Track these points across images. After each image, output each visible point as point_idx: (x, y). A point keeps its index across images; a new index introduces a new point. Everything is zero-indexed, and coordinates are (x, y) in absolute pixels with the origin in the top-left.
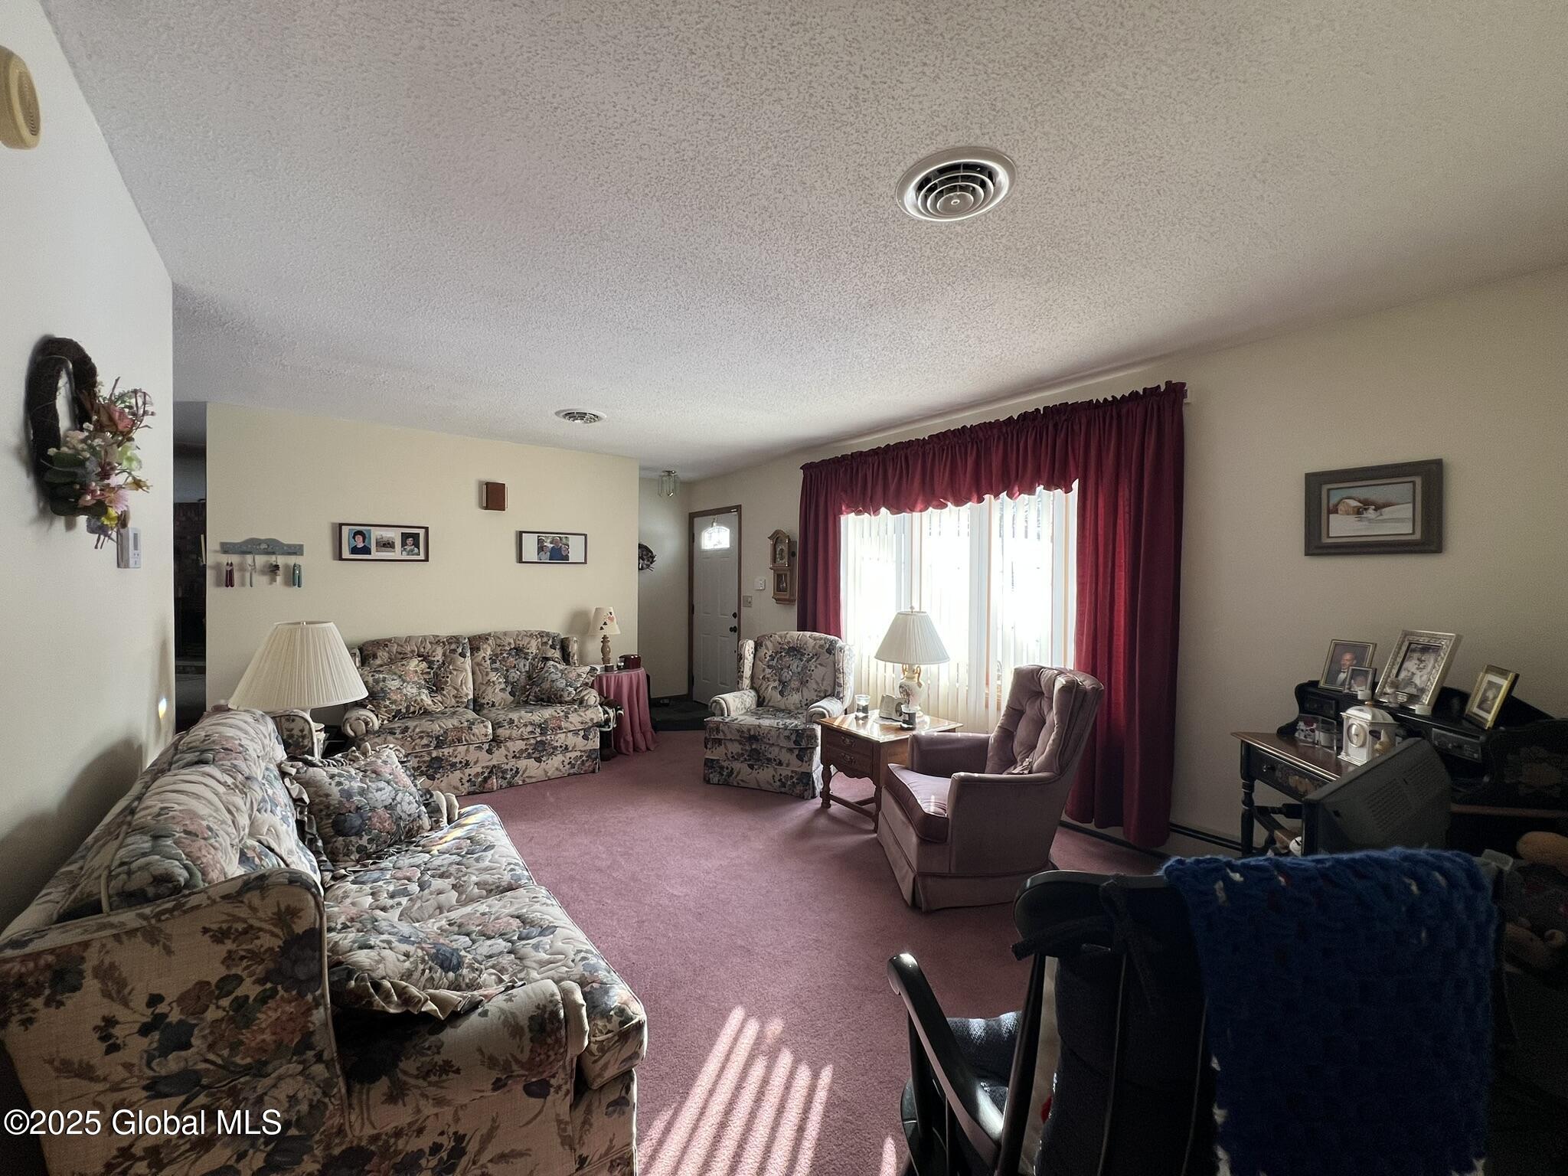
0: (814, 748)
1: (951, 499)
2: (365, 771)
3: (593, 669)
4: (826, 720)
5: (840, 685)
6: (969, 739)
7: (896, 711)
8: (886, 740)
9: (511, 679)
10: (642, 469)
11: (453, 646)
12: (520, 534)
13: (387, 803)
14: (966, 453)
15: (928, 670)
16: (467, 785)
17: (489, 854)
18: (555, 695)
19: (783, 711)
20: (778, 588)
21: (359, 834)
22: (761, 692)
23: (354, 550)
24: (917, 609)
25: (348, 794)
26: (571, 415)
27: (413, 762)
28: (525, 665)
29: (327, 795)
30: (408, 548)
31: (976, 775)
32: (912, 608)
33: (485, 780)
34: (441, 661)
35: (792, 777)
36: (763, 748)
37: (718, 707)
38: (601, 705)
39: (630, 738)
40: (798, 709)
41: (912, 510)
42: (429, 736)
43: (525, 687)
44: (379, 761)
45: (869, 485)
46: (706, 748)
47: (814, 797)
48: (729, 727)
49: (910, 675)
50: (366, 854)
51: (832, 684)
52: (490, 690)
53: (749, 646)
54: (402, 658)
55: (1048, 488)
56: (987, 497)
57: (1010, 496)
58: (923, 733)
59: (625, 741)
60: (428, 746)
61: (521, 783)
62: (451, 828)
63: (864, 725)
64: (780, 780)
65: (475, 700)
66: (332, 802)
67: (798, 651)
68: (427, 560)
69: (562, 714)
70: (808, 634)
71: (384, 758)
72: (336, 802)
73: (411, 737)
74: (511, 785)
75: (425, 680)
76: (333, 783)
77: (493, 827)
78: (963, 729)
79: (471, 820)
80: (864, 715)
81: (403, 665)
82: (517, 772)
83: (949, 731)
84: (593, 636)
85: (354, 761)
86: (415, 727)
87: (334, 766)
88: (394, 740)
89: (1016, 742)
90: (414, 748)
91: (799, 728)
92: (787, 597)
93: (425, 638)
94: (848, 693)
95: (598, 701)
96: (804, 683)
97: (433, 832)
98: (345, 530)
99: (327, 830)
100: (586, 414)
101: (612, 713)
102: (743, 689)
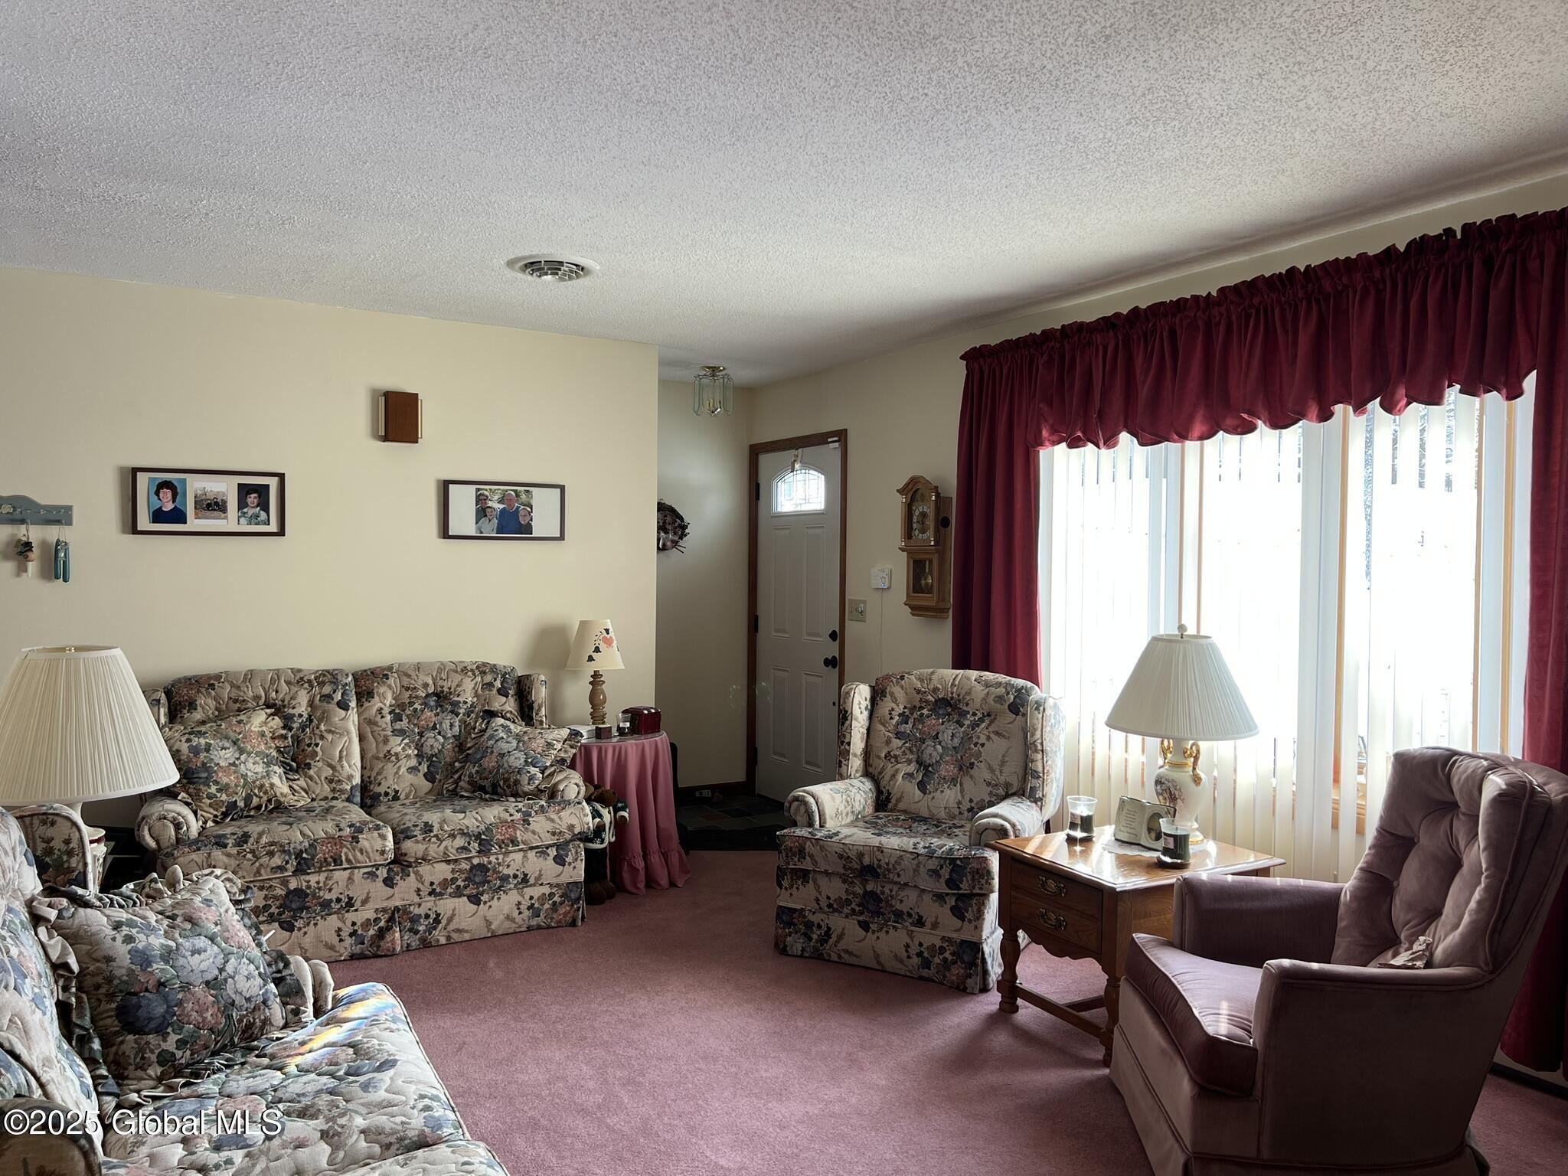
0: (985, 896)
1: (1264, 414)
2: (173, 917)
3: (576, 734)
4: (1010, 842)
5: (1036, 775)
6: (1297, 892)
7: (1150, 830)
8: (1129, 887)
9: (427, 750)
10: (664, 363)
11: (327, 689)
12: (445, 486)
13: (209, 977)
14: (1295, 320)
15: (1215, 752)
16: (349, 941)
17: (386, 1076)
18: (506, 780)
19: (924, 820)
20: (916, 585)
21: (161, 1031)
22: (883, 783)
23: (158, 516)
24: (1191, 630)
25: (143, 959)
26: (535, 267)
27: (257, 899)
28: (452, 725)
29: (109, 959)
30: (250, 511)
31: (1315, 966)
32: (1182, 628)
33: (382, 933)
34: (305, 715)
35: (942, 950)
36: (887, 890)
37: (802, 809)
38: (588, 800)
39: (640, 864)
40: (953, 817)
41: (1183, 436)
42: (284, 851)
43: (452, 764)
44: (198, 900)
45: (1097, 390)
46: (780, 886)
47: (985, 989)
48: (822, 848)
49: (1179, 759)
50: (173, 1066)
51: (1020, 772)
52: (390, 769)
53: (860, 696)
54: (239, 710)
55: (1469, 390)
56: (1338, 408)
57: (1389, 407)
58: (1204, 876)
59: (634, 870)
60: (281, 869)
61: (443, 941)
62: (321, 1025)
63: (1085, 854)
64: (920, 954)
65: (364, 787)
66: (117, 973)
67: (955, 707)
68: (281, 533)
69: (518, 816)
70: (974, 674)
71: (206, 893)
72: (124, 971)
73: (252, 852)
74: (425, 944)
75: (278, 749)
76: (119, 939)
77: (394, 1026)
78: (1284, 869)
79: (357, 1010)
80: (1085, 835)
81: (240, 722)
82: (437, 921)
83: (1256, 872)
84: (576, 673)
85: (154, 898)
86: (260, 835)
87: (121, 906)
88: (225, 859)
89: (1397, 901)
90: (258, 872)
91: (956, 855)
92: (932, 603)
93: (278, 673)
94: (1052, 790)
95: (582, 793)
96: (965, 767)
97: (287, 1031)
98: (143, 479)
99: (109, 1021)
100: (561, 264)
101: (607, 816)
102: (849, 777)
